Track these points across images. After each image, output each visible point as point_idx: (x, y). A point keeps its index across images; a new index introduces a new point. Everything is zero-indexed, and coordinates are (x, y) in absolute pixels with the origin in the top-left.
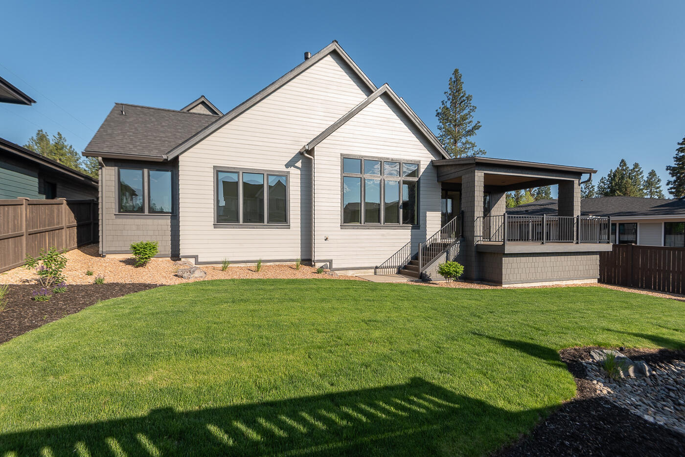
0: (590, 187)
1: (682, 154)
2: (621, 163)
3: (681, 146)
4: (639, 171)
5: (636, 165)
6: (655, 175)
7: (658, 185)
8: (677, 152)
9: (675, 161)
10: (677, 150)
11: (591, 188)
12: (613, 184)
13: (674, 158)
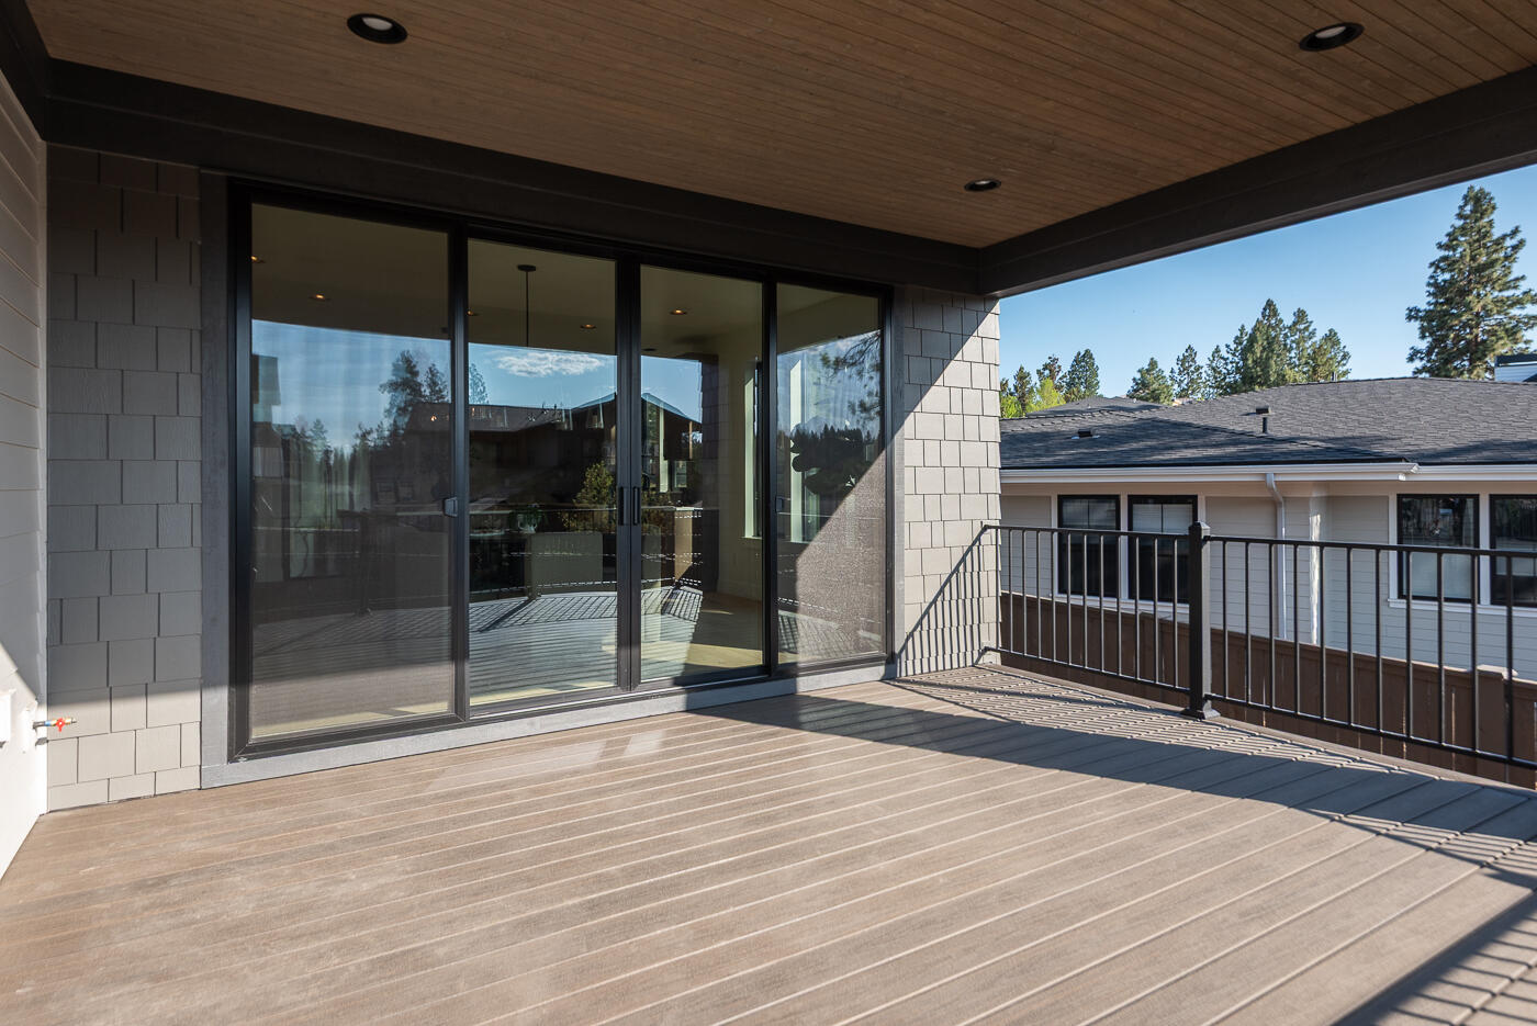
0: (1192, 369)
1: (1447, 276)
2: (1265, 309)
3: (1446, 253)
4: (1306, 329)
5: (1301, 315)
6: (1338, 342)
7: (1344, 368)
8: (1433, 269)
9: (1430, 294)
10: (1432, 264)
11: (1193, 372)
12: (1250, 362)
13: (1429, 284)
